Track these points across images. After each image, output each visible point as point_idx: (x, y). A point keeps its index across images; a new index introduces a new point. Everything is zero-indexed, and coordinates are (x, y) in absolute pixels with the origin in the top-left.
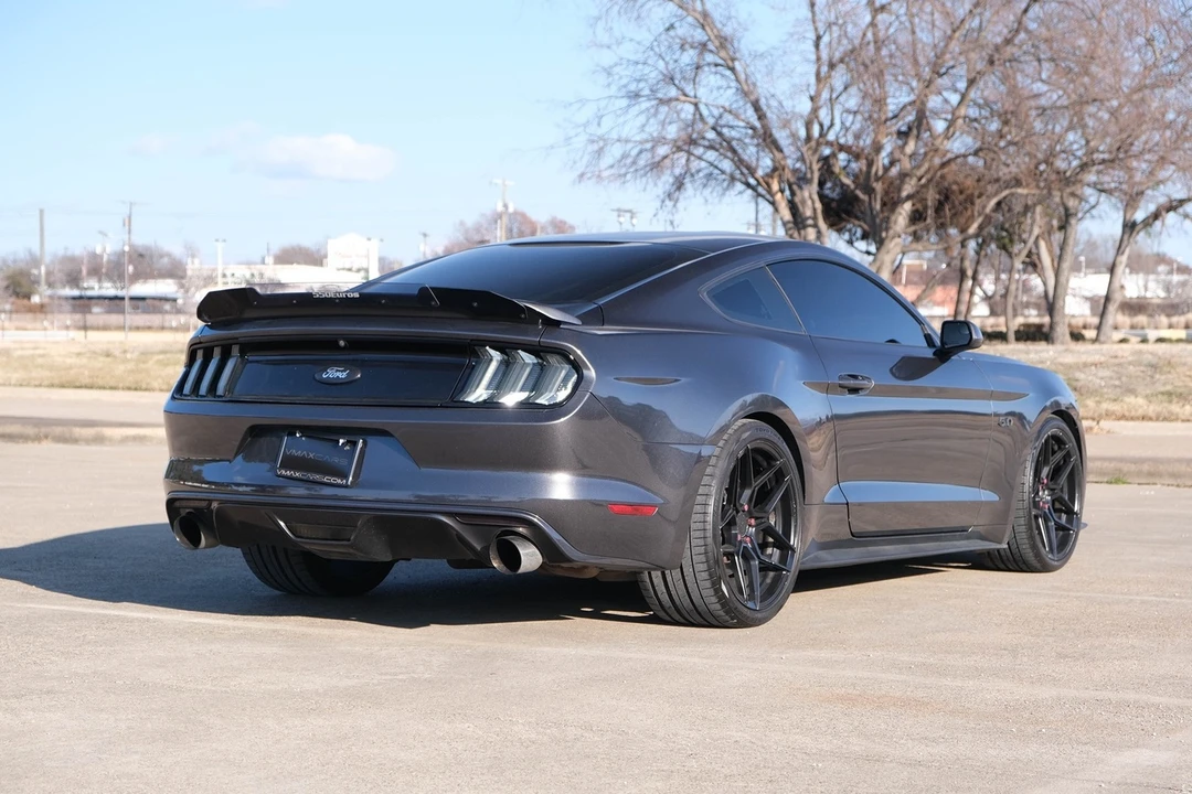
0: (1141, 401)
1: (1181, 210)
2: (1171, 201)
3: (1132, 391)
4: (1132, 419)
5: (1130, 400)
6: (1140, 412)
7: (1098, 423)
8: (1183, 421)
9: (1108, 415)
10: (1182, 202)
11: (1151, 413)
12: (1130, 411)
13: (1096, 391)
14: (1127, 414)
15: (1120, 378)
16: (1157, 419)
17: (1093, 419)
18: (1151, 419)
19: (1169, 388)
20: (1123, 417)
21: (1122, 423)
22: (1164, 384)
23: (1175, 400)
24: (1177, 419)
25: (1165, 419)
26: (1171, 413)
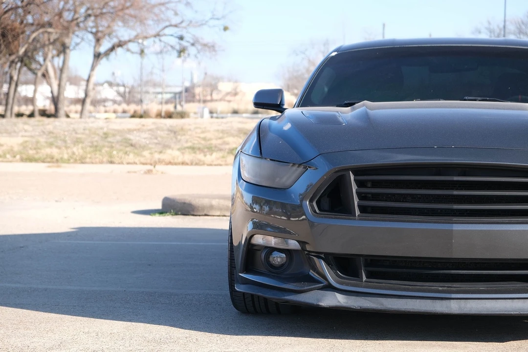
0: (176, 153)
1: (125, 47)
2: (120, 41)
3: (168, 147)
4: (176, 164)
5: (169, 151)
6: (180, 160)
7: (155, 167)
8: (208, 165)
9: (160, 162)
10: (125, 43)
11: (188, 161)
12: (174, 160)
13: (145, 146)
14: (172, 161)
15: (156, 138)
16: (192, 164)
17: (151, 164)
18: (187, 164)
19: (189, 144)
20: (170, 163)
21: (170, 167)
22: (187, 142)
23: (198, 152)
24: (204, 164)
25: (197, 164)
26: (200, 161)
